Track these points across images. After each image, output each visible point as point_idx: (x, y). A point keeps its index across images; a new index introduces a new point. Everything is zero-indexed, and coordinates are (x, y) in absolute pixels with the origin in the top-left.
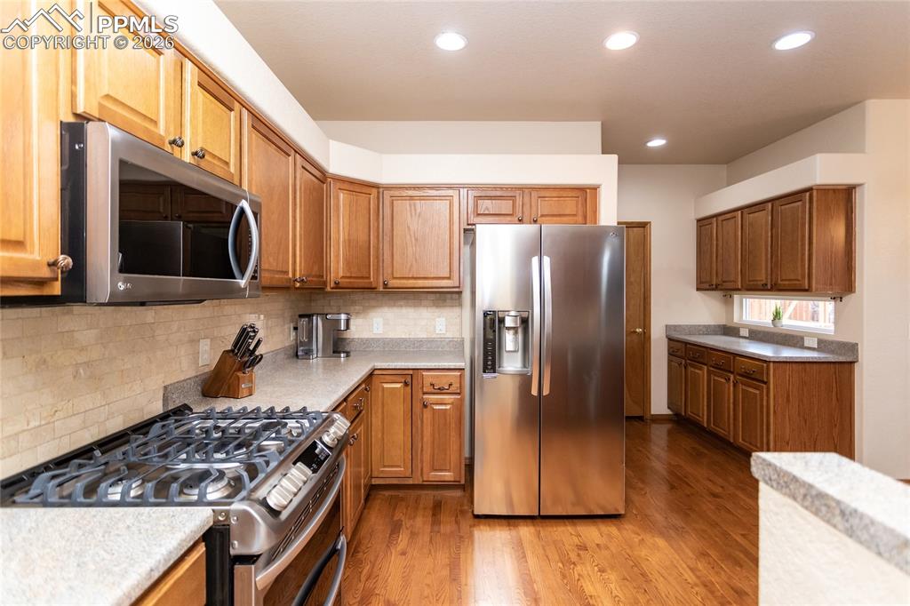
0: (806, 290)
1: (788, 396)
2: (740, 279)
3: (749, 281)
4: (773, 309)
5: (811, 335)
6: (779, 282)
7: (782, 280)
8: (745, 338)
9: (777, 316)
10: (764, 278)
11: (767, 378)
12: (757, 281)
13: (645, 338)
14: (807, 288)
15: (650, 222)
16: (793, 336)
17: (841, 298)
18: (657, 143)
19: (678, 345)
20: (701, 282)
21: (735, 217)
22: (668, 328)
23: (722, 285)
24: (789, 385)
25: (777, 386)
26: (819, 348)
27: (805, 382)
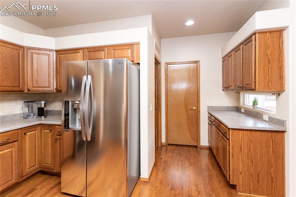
0: (254, 90)
2: (233, 85)
3: (236, 85)
4: (253, 100)
8: (243, 113)
9: (255, 103)
12: (238, 85)
13: (198, 112)
15: (199, 61)
16: (259, 114)
17: (279, 94)
18: (190, 23)
19: (210, 115)
20: (223, 87)
21: (231, 55)
22: (209, 107)
23: (229, 88)
24: (242, 141)
25: (234, 142)
26: (269, 121)
27: (252, 140)
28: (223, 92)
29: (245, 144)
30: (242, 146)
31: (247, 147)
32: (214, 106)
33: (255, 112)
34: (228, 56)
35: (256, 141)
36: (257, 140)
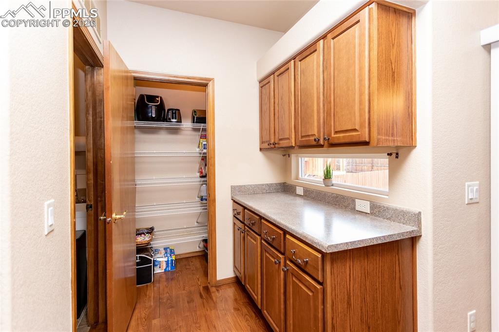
0: (366, 143)
1: (349, 298)
2: (293, 136)
3: (302, 137)
4: (324, 168)
5: (363, 198)
6: (333, 135)
7: (336, 132)
8: (301, 197)
9: (327, 176)
10: (316, 133)
11: (323, 276)
12: (309, 136)
14: (367, 140)
15: (213, 79)
16: (343, 197)
17: (397, 154)
19: (240, 209)
20: (262, 142)
21: (288, 69)
22: (233, 188)
23: (278, 144)
24: (350, 280)
25: (335, 288)
26: (371, 214)
27: (368, 272)
28: (260, 155)
29: (356, 286)
30: (352, 294)
31: (359, 294)
32: (244, 186)
33: (333, 194)
34: (277, 74)
35: (375, 270)
36: (376, 268)
